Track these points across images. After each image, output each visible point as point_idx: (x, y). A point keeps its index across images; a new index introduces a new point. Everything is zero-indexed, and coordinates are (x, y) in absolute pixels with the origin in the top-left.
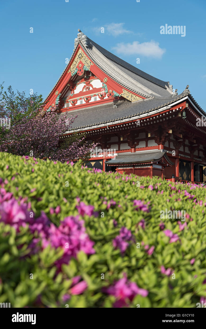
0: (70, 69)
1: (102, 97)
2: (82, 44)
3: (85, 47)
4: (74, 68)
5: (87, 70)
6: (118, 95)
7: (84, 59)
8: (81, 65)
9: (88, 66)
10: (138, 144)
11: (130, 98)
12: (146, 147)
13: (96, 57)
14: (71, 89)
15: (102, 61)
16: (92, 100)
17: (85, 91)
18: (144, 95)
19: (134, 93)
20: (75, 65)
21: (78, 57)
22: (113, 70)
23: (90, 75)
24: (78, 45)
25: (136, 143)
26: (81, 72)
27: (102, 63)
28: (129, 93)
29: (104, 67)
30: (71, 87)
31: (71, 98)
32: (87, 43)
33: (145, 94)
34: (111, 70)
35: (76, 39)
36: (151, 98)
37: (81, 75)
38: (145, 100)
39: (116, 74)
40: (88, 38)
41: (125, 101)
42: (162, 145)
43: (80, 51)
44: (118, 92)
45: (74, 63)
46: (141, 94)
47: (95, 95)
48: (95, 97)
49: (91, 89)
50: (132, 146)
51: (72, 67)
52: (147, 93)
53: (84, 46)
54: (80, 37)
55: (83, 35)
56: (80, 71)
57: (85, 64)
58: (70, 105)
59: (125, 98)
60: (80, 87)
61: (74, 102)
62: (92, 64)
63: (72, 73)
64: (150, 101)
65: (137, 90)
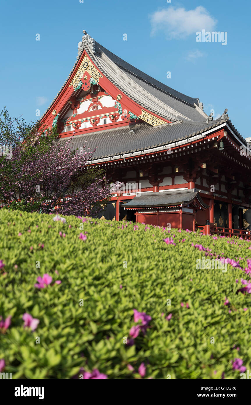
0: (73, 81)
1: (115, 118)
2: (88, 50)
3: (92, 54)
4: (77, 80)
5: (94, 83)
6: (136, 117)
7: (91, 69)
8: (87, 76)
9: (96, 79)
10: (162, 181)
11: (151, 121)
12: (172, 185)
13: (107, 67)
14: (73, 107)
15: (114, 72)
16: (101, 123)
17: (93, 110)
18: (169, 118)
19: (156, 115)
20: (78, 77)
21: (83, 67)
22: (129, 85)
23: (99, 91)
24: (82, 51)
25: (159, 180)
26: (87, 86)
27: (114, 74)
28: (150, 115)
29: (117, 80)
30: (73, 105)
31: (73, 119)
32: (95, 48)
33: (171, 117)
34: (126, 85)
35: (81, 43)
36: (178, 123)
37: (86, 89)
38: (170, 125)
39: (132, 90)
40: (95, 42)
41: (144, 125)
42: (193, 182)
43: (86, 59)
44: (136, 114)
45: (78, 73)
46: (166, 117)
47: (105, 117)
48: (105, 119)
49: (100, 108)
50: (154, 184)
51: (74, 79)
52: (173, 115)
53: (91, 52)
54: (86, 41)
55: (89, 39)
56: (86, 84)
57: (92, 76)
58: (72, 129)
59: (145, 121)
60: (85, 106)
61: (77, 125)
62: (101, 76)
63: (75, 87)
64: (177, 125)
65: (161, 111)
